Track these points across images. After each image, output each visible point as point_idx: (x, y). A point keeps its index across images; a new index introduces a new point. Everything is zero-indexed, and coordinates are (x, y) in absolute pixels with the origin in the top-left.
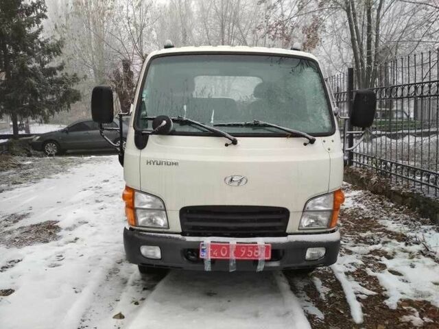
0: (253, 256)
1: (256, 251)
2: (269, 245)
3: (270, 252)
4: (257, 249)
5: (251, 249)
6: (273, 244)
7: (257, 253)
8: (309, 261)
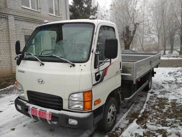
0: (44, 117)
1: (46, 115)
2: (51, 113)
3: (51, 116)
4: (46, 114)
5: (44, 114)
6: (52, 113)
7: (46, 116)
8: (70, 125)
